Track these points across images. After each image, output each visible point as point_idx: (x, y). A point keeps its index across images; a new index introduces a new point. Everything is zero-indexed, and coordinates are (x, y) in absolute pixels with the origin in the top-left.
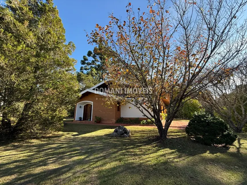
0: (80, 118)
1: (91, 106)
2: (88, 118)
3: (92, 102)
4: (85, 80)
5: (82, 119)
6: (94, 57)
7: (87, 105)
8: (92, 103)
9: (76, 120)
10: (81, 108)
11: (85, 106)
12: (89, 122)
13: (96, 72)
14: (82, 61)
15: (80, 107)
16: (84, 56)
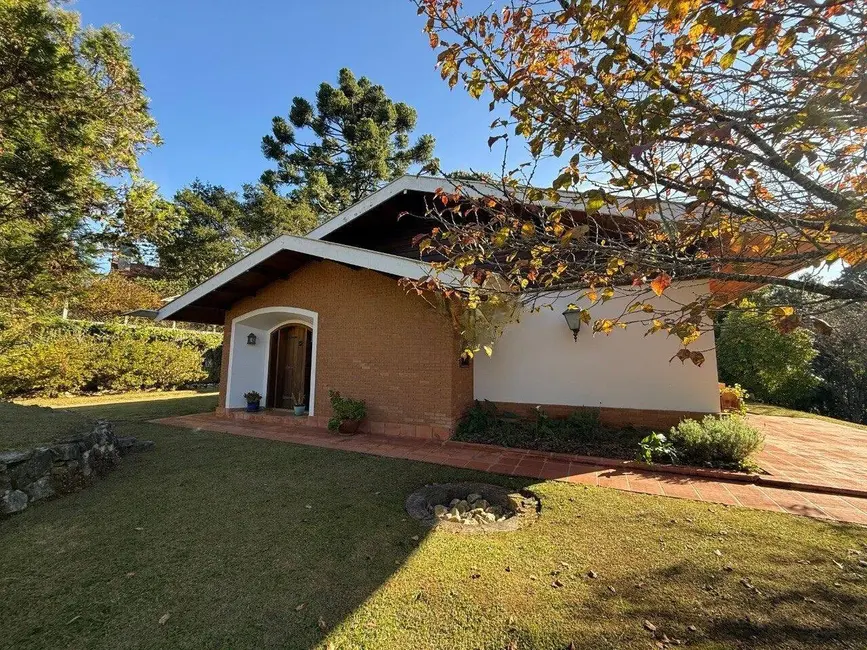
0: (253, 400)
1: (310, 333)
2: (293, 397)
3: (314, 315)
4: (282, 220)
5: (263, 403)
6: (320, 129)
7: (287, 331)
8: (310, 318)
9: (227, 407)
10: (254, 343)
11: (274, 336)
12: (300, 420)
13: (330, 192)
14: (267, 140)
15: (252, 340)
16: (276, 120)
